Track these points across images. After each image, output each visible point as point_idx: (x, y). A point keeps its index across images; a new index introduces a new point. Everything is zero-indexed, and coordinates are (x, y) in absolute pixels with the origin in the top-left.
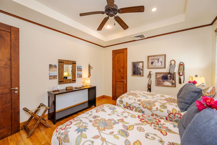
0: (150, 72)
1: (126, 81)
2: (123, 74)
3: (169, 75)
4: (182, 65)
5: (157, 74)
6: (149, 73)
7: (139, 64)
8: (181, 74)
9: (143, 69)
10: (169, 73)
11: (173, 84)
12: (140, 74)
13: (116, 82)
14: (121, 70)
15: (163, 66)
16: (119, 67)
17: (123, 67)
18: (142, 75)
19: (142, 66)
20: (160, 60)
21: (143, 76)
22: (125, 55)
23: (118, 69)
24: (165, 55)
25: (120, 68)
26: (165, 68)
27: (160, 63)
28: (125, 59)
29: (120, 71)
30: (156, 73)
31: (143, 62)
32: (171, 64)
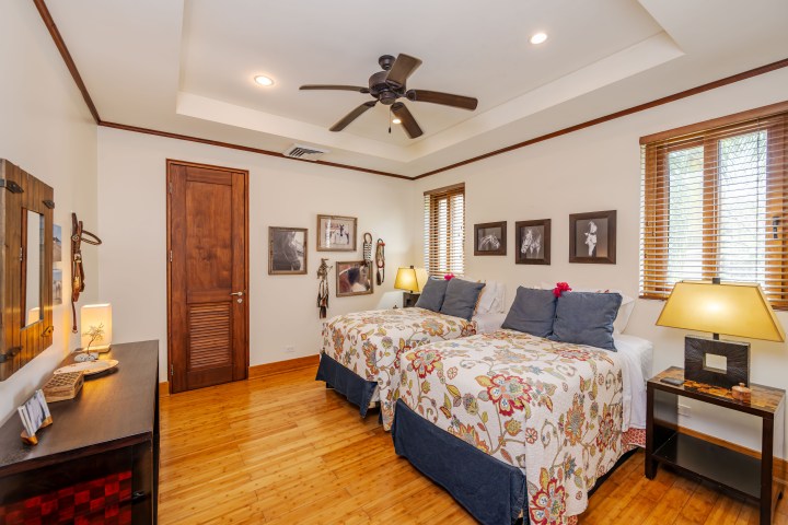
0: (323, 260)
1: (246, 297)
2: (231, 269)
3: (362, 268)
4: (381, 245)
5: (341, 266)
6: (320, 264)
7: (293, 236)
8: (380, 264)
9: (306, 251)
10: (364, 263)
11: (368, 287)
12: (297, 268)
13: (189, 305)
14: (219, 252)
15: (351, 246)
16: (206, 242)
17: (228, 242)
18: (302, 269)
19: (301, 240)
20: (346, 230)
21: (305, 272)
22: (236, 196)
23: (199, 248)
24: (356, 219)
25: (213, 246)
26: (355, 249)
27: (345, 236)
28: (236, 213)
29: (210, 256)
30: (338, 264)
31: (305, 230)
32: (366, 242)
